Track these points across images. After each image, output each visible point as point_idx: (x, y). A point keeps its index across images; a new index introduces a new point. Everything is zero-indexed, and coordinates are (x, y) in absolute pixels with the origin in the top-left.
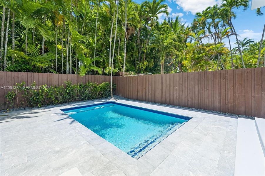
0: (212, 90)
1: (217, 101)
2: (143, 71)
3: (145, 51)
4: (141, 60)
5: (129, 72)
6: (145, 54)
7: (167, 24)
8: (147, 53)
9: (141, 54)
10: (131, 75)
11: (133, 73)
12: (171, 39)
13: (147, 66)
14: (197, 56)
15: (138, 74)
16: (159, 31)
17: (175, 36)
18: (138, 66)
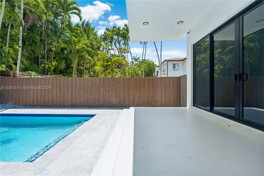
0: (112, 91)
1: (114, 99)
2: (50, 72)
3: (54, 49)
4: (47, 59)
5: (27, 72)
6: (53, 52)
7: (80, 28)
8: (56, 52)
9: (48, 51)
10: (31, 76)
11: (34, 73)
12: (83, 44)
13: (57, 67)
14: (105, 64)
15: (43, 75)
16: (72, 32)
17: (87, 42)
18: (43, 66)
